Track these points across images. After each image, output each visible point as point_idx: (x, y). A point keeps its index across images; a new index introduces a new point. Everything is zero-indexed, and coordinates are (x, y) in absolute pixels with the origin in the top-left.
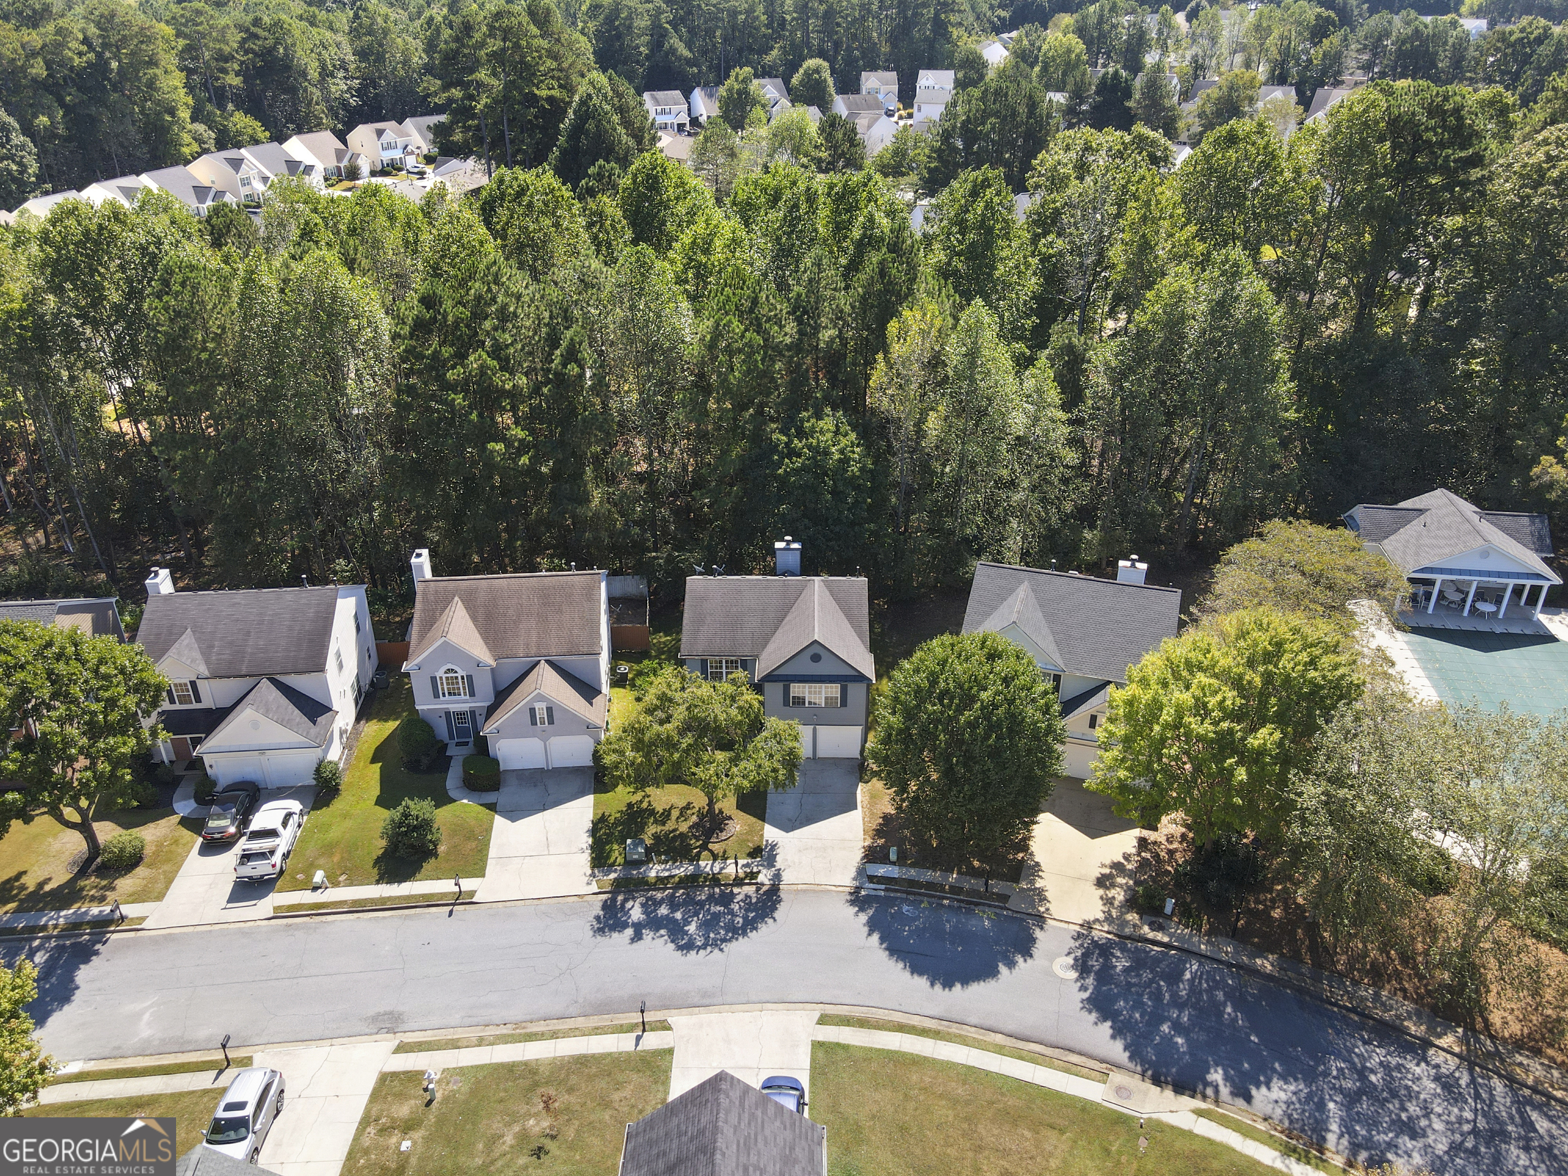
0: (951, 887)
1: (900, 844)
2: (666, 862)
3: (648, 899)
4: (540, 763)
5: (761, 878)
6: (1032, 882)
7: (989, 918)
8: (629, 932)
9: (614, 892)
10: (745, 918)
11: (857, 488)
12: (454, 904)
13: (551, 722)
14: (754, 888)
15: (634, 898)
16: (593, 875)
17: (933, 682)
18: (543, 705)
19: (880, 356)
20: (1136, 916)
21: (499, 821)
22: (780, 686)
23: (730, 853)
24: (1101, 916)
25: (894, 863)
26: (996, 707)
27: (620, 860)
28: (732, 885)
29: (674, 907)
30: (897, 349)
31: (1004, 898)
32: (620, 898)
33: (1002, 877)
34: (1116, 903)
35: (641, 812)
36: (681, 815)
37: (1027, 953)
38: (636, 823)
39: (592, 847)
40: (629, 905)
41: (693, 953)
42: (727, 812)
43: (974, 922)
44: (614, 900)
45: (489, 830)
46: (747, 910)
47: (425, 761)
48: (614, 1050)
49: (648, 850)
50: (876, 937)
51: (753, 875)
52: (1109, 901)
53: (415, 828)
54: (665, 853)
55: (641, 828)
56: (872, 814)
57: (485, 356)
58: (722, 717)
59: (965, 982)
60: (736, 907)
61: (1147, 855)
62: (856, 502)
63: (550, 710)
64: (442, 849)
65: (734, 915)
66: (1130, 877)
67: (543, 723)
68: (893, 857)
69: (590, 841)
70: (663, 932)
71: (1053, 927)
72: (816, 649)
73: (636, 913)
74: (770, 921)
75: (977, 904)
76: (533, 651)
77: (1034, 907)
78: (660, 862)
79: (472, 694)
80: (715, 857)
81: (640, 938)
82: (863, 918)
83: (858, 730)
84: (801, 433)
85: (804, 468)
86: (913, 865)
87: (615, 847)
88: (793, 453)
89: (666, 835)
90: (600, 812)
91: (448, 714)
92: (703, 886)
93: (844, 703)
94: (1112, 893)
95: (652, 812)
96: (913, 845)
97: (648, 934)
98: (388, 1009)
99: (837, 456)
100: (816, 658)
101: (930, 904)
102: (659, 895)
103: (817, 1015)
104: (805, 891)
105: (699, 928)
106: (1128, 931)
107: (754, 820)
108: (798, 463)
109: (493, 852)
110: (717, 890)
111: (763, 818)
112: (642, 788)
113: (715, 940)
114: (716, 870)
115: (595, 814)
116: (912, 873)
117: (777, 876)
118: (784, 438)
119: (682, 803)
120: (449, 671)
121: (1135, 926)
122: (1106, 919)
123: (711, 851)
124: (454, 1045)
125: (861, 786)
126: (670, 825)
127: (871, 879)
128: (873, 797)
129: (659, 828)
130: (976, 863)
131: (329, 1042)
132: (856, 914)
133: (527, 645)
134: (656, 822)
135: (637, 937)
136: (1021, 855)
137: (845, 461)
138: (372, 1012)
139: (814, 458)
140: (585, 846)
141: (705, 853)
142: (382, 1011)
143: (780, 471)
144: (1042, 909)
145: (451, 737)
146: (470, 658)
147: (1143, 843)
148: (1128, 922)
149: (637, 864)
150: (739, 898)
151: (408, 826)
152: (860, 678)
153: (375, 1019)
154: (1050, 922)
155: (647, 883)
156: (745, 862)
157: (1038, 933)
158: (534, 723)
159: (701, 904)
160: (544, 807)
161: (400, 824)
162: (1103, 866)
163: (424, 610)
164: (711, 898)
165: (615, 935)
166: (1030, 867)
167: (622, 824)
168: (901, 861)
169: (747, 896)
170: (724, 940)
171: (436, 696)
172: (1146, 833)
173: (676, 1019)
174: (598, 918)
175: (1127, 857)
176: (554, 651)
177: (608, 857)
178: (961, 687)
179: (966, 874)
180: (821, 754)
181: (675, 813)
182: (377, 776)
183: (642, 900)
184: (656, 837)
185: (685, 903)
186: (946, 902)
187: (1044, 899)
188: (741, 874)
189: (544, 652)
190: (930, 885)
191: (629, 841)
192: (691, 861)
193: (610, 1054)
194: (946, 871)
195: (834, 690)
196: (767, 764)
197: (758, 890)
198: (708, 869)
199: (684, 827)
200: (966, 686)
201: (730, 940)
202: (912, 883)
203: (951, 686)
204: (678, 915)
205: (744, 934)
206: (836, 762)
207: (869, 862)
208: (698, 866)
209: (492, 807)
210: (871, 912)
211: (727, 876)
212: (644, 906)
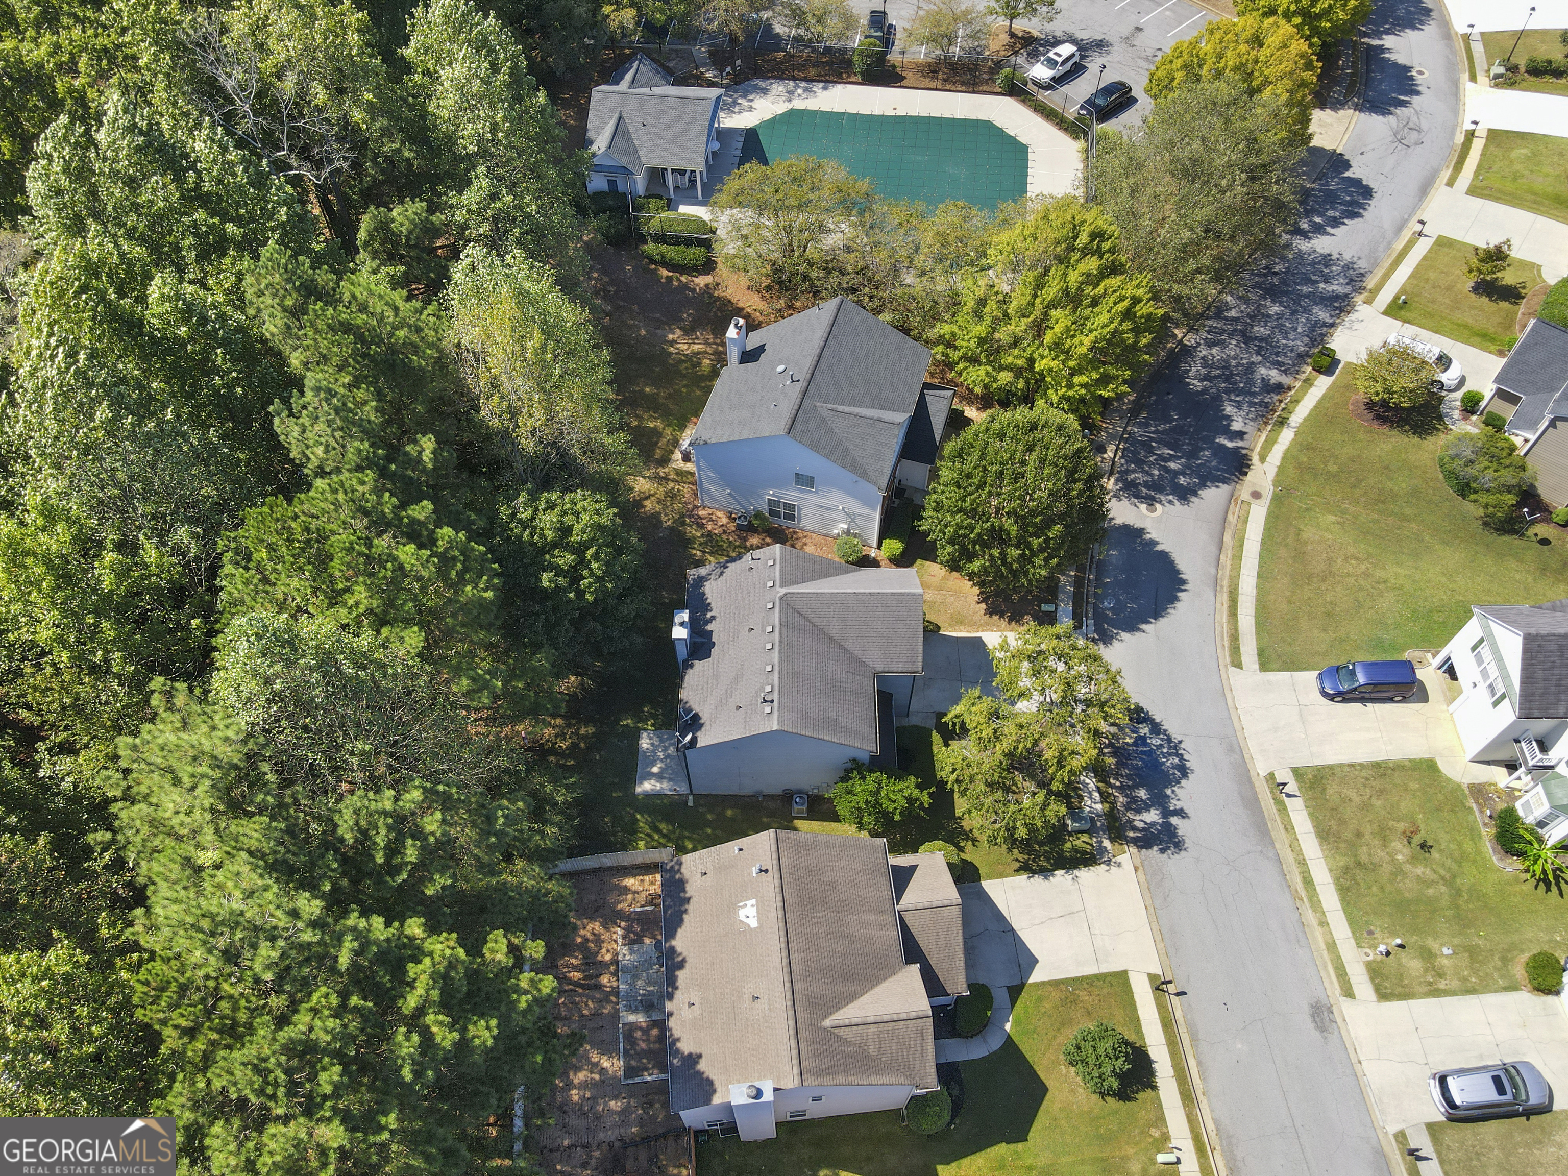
3: (1129, 808)
8: (1174, 820)
9: (1127, 840)
15: (1130, 822)
16: (1108, 863)
21: (1037, 977)
27: (1084, 839)
32: (1131, 834)
37: (1141, 531)
39: (1069, 869)
40: (1140, 825)
41: (1188, 764)
43: (1113, 561)
44: (1136, 839)
45: (1053, 983)
48: (1305, 812)
50: (1144, 627)
59: (1178, 572)
69: (1059, 873)
70: (1169, 792)
73: (1152, 816)
75: (1093, 558)
81: (1182, 810)
82: (1124, 636)
87: (1067, 846)
97: (1174, 805)
98: (1309, 1020)
102: (1123, 800)
103: (1233, 670)
109: (1090, 970)
113: (1170, 748)
124: (1332, 946)
131: (1357, 1067)
132: (1120, 640)
133: (882, 926)
135: (1181, 813)
138: (1316, 1034)
140: (1069, 877)
142: (1312, 1025)
153: (1322, 1029)
155: (1110, 812)
160: (1011, 931)
165: (1180, 833)
167: (1029, 847)
168: (1052, 602)
170: (1169, 740)
173: (1261, 768)
174: (1163, 851)
177: (1082, 851)
183: (1130, 815)
186: (1092, 577)
189: (890, 905)
193: (1310, 815)
201: (1168, 735)
205: (1157, 723)
209: (1016, 991)
210: (1115, 630)
212: (1138, 811)
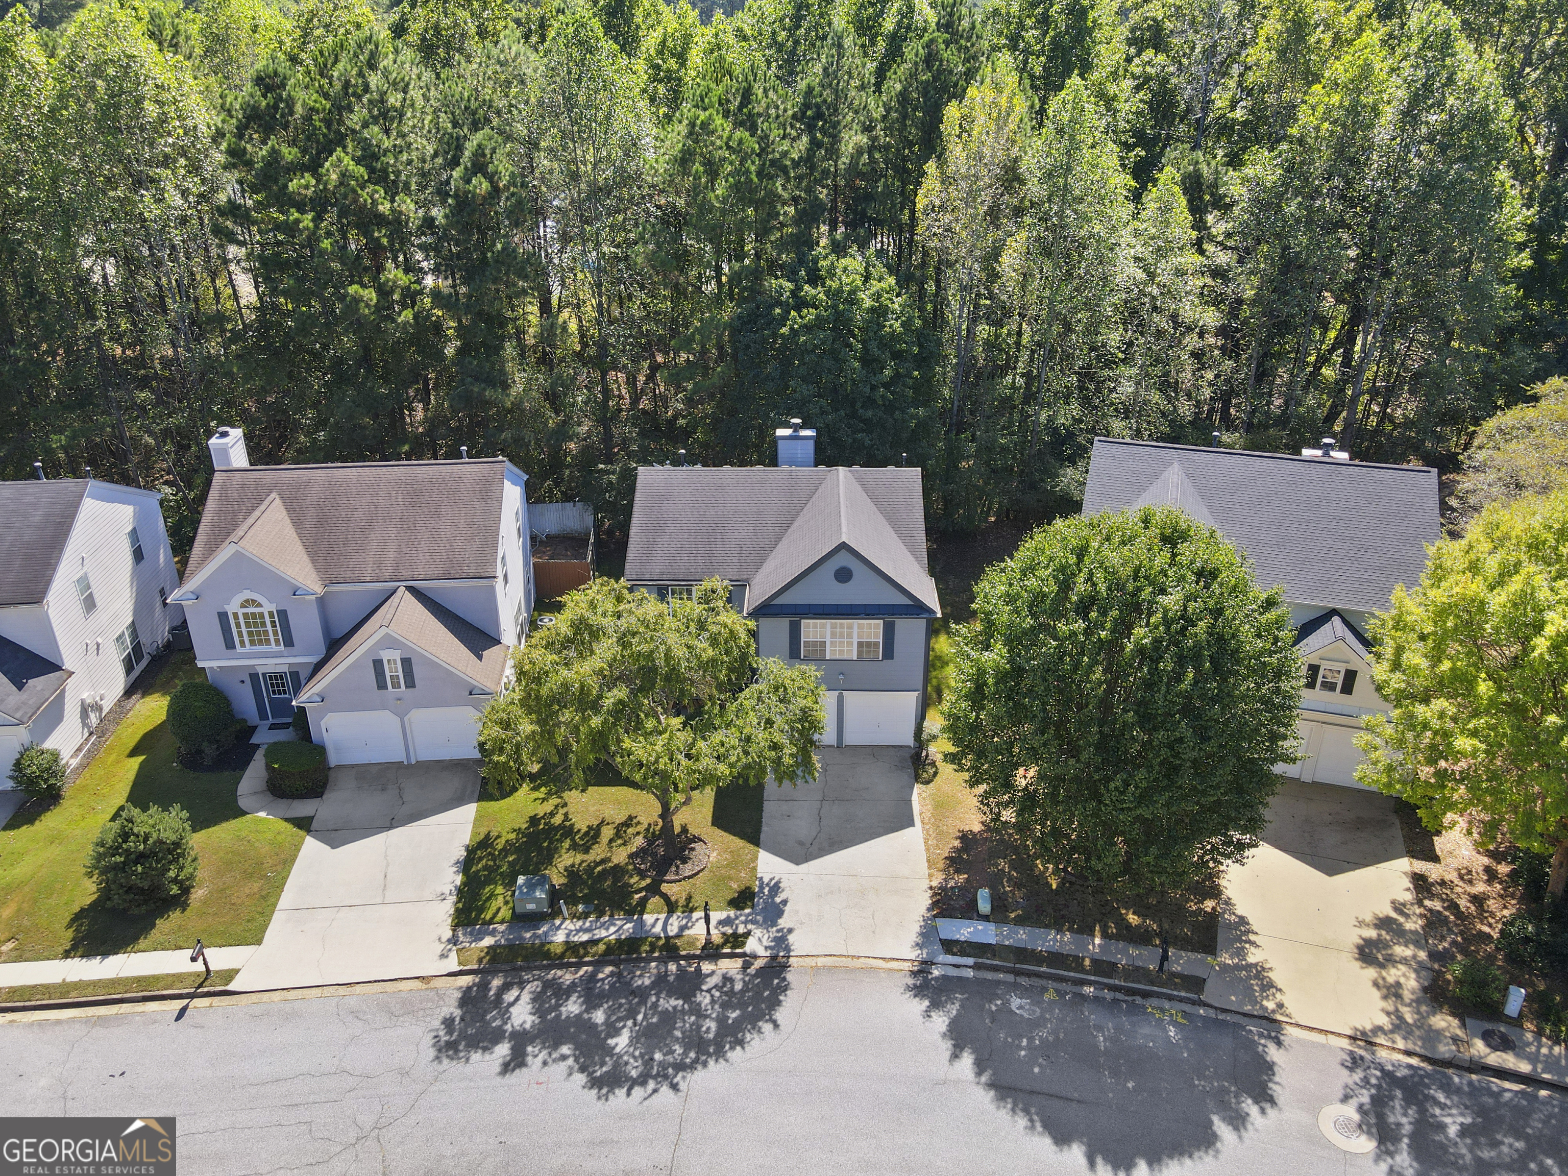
0: (1094, 961)
1: (994, 883)
2: (585, 916)
3: (547, 985)
4: (398, 755)
5: (752, 945)
6: (1241, 953)
7: (1175, 1024)
8: (503, 1050)
9: (484, 972)
10: (721, 1021)
11: (897, 356)
12: (191, 996)
13: (410, 683)
14: (739, 962)
15: (522, 985)
16: (454, 941)
17: (1065, 586)
18: (396, 655)
19: (931, 167)
20: (1455, 1022)
21: (311, 845)
22: (784, 624)
23: (698, 901)
24: (1384, 1021)
25: (985, 918)
26: (1190, 622)
27: (505, 913)
28: (700, 958)
29: (592, 1000)
30: (957, 152)
31: (1196, 984)
32: (496, 982)
33: (1186, 944)
34: (1407, 996)
35: (551, 830)
36: (618, 835)
37: (1263, 1095)
38: (540, 849)
39: (460, 891)
40: (510, 996)
41: (621, 1093)
42: (693, 831)
43: (1146, 1030)
44: (484, 986)
45: (288, 861)
46: (725, 1006)
47: (210, 750)
49: (554, 895)
50: (967, 1060)
51: (737, 940)
52: (1393, 991)
53: (141, 857)
54: (586, 900)
55: (548, 858)
56: (940, 835)
57: (347, 160)
58: (680, 652)
60: (704, 999)
61: (1436, 905)
62: (897, 377)
63: (407, 663)
64: (198, 895)
65: (701, 1015)
66: (1417, 944)
67: (396, 685)
68: (984, 906)
69: (459, 879)
70: (565, 1050)
71: (1299, 1041)
72: (843, 560)
73: (521, 1013)
74: (767, 1027)
75: (1146, 995)
76: (388, 573)
77: (1254, 1002)
78: (574, 916)
79: (289, 642)
80: (671, 907)
81: (522, 1064)
82: (940, 1021)
83: (910, 699)
84: (815, 279)
85: (819, 322)
86: (1020, 921)
87: (500, 890)
88: (801, 304)
89: (590, 869)
90: (483, 831)
91: (254, 677)
92: (649, 960)
93: (889, 653)
94: (1393, 974)
95: (568, 831)
96: (1018, 885)
97: (536, 1055)
99: (868, 303)
100: (844, 575)
101: (1061, 994)
102: (568, 977)
104: (831, 969)
105: (634, 1040)
106: (1445, 1050)
107: (737, 842)
108: (810, 315)
109: (286, 899)
110: (672, 967)
111: (755, 840)
112: (558, 793)
113: (663, 1065)
114: (673, 930)
115: (475, 833)
116: (1021, 936)
117: (781, 941)
118: (789, 285)
119: (621, 818)
120: (246, 603)
121: (1455, 1040)
122: (1396, 1028)
123: (665, 897)
125: (917, 789)
126: (598, 852)
127: (949, 946)
128: (941, 807)
129: (579, 857)
130: (1133, 919)
132: (927, 1014)
133: (379, 565)
134: (574, 847)
135: (516, 1062)
136: (1209, 905)
137: (880, 312)
139: (834, 307)
140: (446, 890)
141: (655, 901)
143: (784, 330)
144: (1270, 1005)
145: (263, 715)
146: (280, 581)
147: (1420, 882)
148: (1439, 1033)
149: (532, 919)
150: (712, 982)
151: (128, 852)
152: (917, 608)
154: (1289, 1030)
155: (547, 955)
156: (723, 915)
157: (1273, 1053)
158: (382, 685)
159: (642, 994)
160: (392, 824)
161: (114, 850)
162: (1361, 923)
163: (219, 512)
164: (661, 981)
165: (476, 1056)
166: (1230, 926)
167: (518, 850)
168: (999, 914)
169: (727, 979)
170: (680, 1067)
171: (230, 645)
172: (1420, 866)
174: (448, 1023)
175: (1399, 907)
176: (421, 572)
177: (482, 909)
178: (1121, 587)
179: (1117, 937)
180: (850, 739)
181: (607, 833)
182: (131, 776)
183: (534, 986)
184: (571, 873)
185: (613, 993)
186: (1089, 990)
187: (1269, 986)
188: (716, 938)
189: (405, 573)
190: (1056, 959)
191: (521, 880)
192: (630, 913)
194: (1080, 931)
195: (873, 629)
196: (761, 737)
197: (746, 966)
198: (658, 929)
199: (620, 856)
200: (1130, 587)
201: (692, 1067)
202: (1022, 954)
203: (1102, 588)
204: (599, 1016)
205: (720, 1054)
206: (874, 751)
207: (942, 914)
208: (641, 922)
209: (304, 824)
210: (954, 1009)
211: (692, 943)
212: (537, 999)
